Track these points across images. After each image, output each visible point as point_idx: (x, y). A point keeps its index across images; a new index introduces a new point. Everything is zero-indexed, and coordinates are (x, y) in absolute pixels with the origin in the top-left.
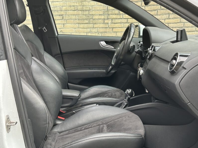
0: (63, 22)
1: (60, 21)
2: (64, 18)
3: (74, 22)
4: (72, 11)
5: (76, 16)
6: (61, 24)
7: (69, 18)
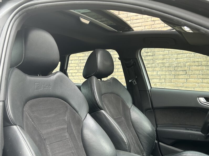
0: (186, 77)
1: (184, 76)
2: (187, 73)
3: (197, 77)
4: (195, 67)
5: (200, 71)
6: (184, 79)
7: (192, 74)
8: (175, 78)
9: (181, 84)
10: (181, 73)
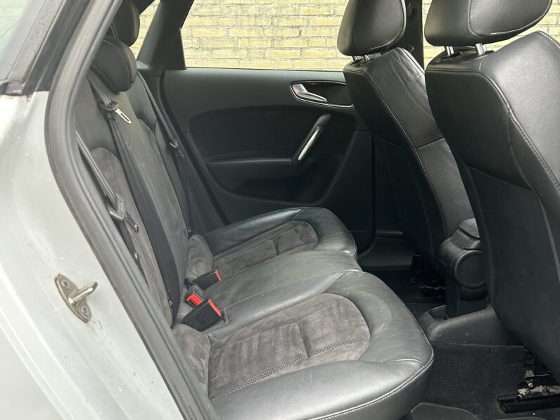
8: (272, 47)
9: (289, 61)
10: (288, 32)
